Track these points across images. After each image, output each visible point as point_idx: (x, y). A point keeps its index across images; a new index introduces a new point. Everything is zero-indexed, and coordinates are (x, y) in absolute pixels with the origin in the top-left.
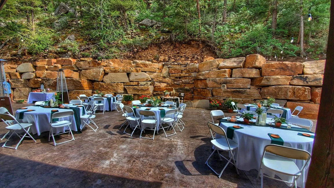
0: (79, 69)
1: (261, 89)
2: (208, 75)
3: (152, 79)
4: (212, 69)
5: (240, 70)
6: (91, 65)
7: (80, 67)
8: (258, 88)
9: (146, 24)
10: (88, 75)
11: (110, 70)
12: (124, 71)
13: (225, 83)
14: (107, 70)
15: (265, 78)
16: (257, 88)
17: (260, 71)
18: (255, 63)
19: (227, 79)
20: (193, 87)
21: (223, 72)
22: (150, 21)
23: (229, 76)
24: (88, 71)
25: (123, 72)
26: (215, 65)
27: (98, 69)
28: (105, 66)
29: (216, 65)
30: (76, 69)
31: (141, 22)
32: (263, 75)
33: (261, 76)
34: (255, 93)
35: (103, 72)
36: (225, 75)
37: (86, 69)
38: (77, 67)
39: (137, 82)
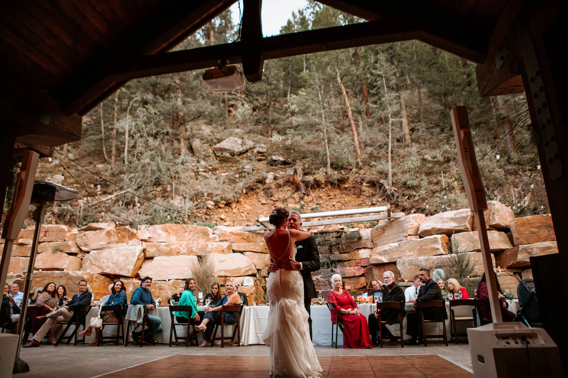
0: (80, 249)
1: (520, 274)
2: (398, 253)
3: (258, 270)
4: (405, 238)
5: (468, 235)
6: (114, 238)
7: (86, 245)
8: (514, 273)
9: (231, 148)
10: (104, 262)
11: (158, 250)
12: (190, 252)
13: (440, 267)
14: (151, 251)
15: (523, 249)
16: (512, 274)
17: (508, 236)
18: (494, 219)
19: (443, 256)
20: (365, 285)
21: (432, 243)
22: (240, 143)
23: (447, 250)
24: (105, 253)
25: (189, 254)
26: (410, 228)
27: (132, 247)
28: (145, 241)
29: (413, 228)
30: (74, 250)
31: (218, 146)
32: (516, 242)
33: (514, 246)
34: (510, 284)
35: (141, 254)
36: (438, 249)
37: (101, 249)
38: (77, 244)
39: (222, 277)
